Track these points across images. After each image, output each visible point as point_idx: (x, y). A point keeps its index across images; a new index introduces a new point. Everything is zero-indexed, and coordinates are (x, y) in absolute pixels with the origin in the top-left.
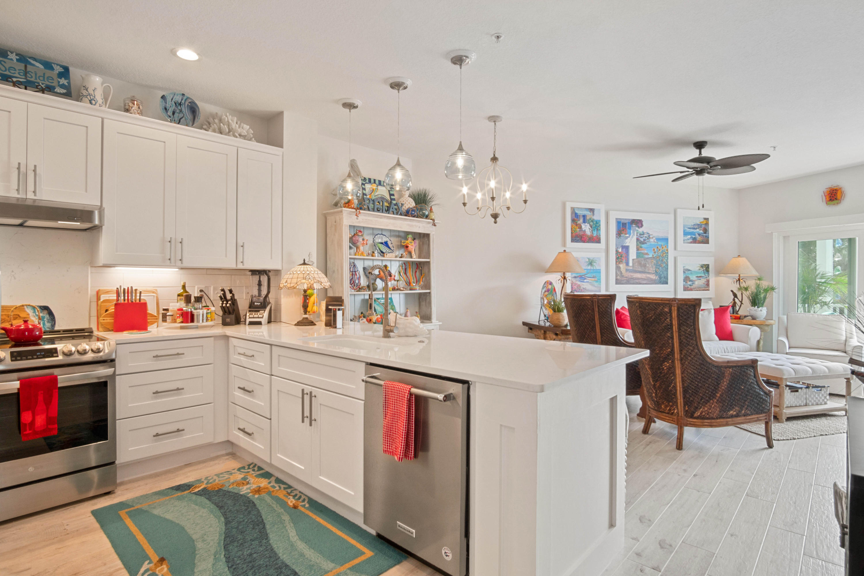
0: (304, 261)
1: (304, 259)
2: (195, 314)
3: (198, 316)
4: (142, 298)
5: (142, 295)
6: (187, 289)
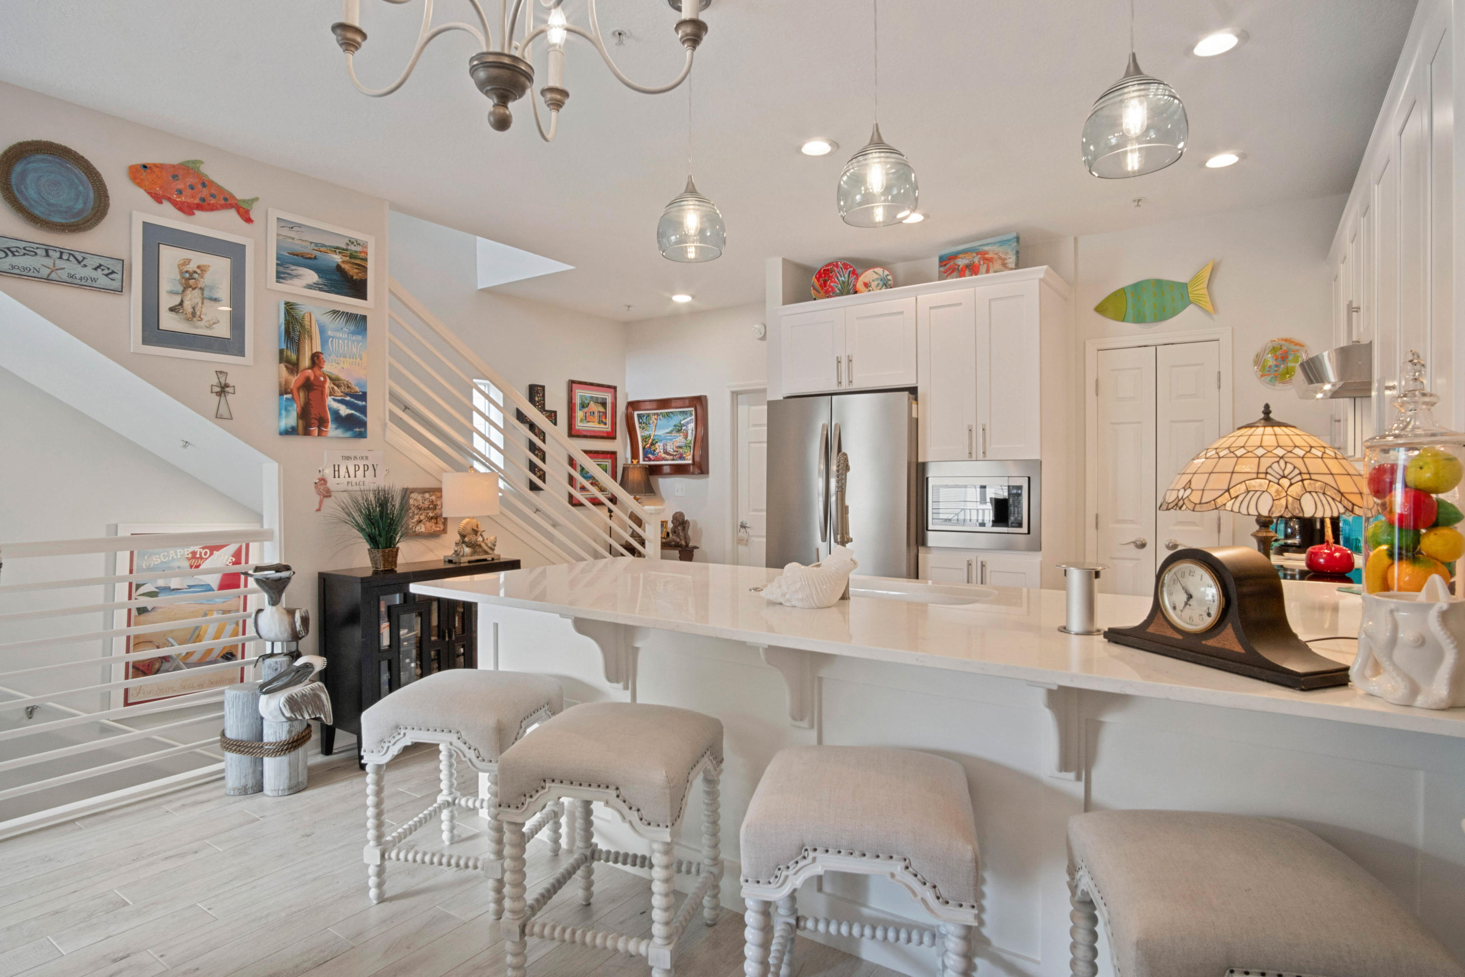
0: (1267, 411)
1: (1267, 407)
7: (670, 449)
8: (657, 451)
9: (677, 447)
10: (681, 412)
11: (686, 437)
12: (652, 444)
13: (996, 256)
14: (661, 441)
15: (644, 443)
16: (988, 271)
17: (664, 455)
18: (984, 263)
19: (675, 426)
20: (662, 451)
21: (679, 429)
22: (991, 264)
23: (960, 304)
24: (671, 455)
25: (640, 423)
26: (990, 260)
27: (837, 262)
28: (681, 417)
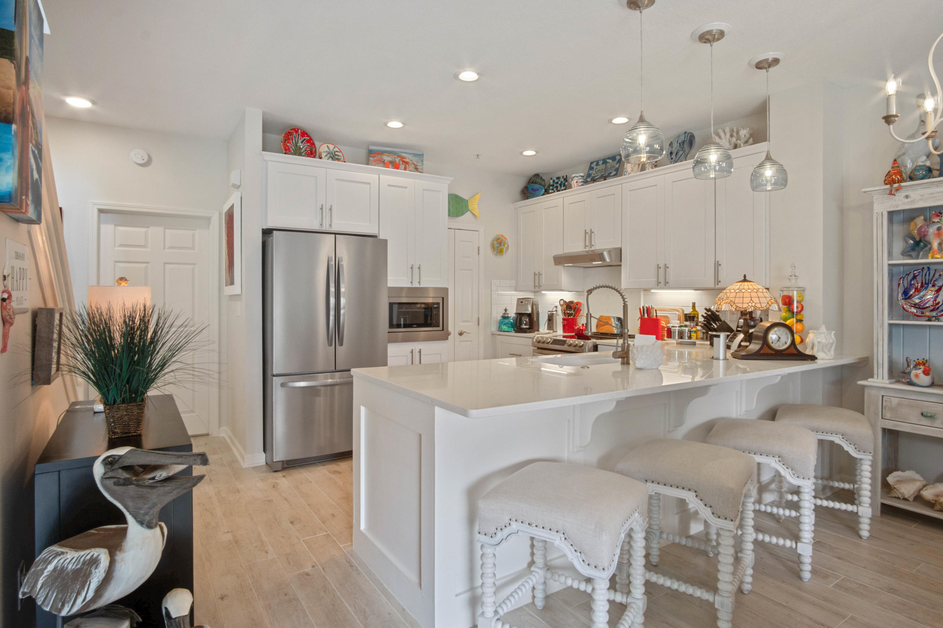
0: (745, 276)
2: (672, 330)
3: (675, 332)
4: (658, 314)
5: (657, 312)
6: (697, 308)
13: (411, 162)
16: (405, 169)
18: (403, 164)
22: (407, 166)
23: (406, 188)
26: (407, 163)
27: (298, 129)
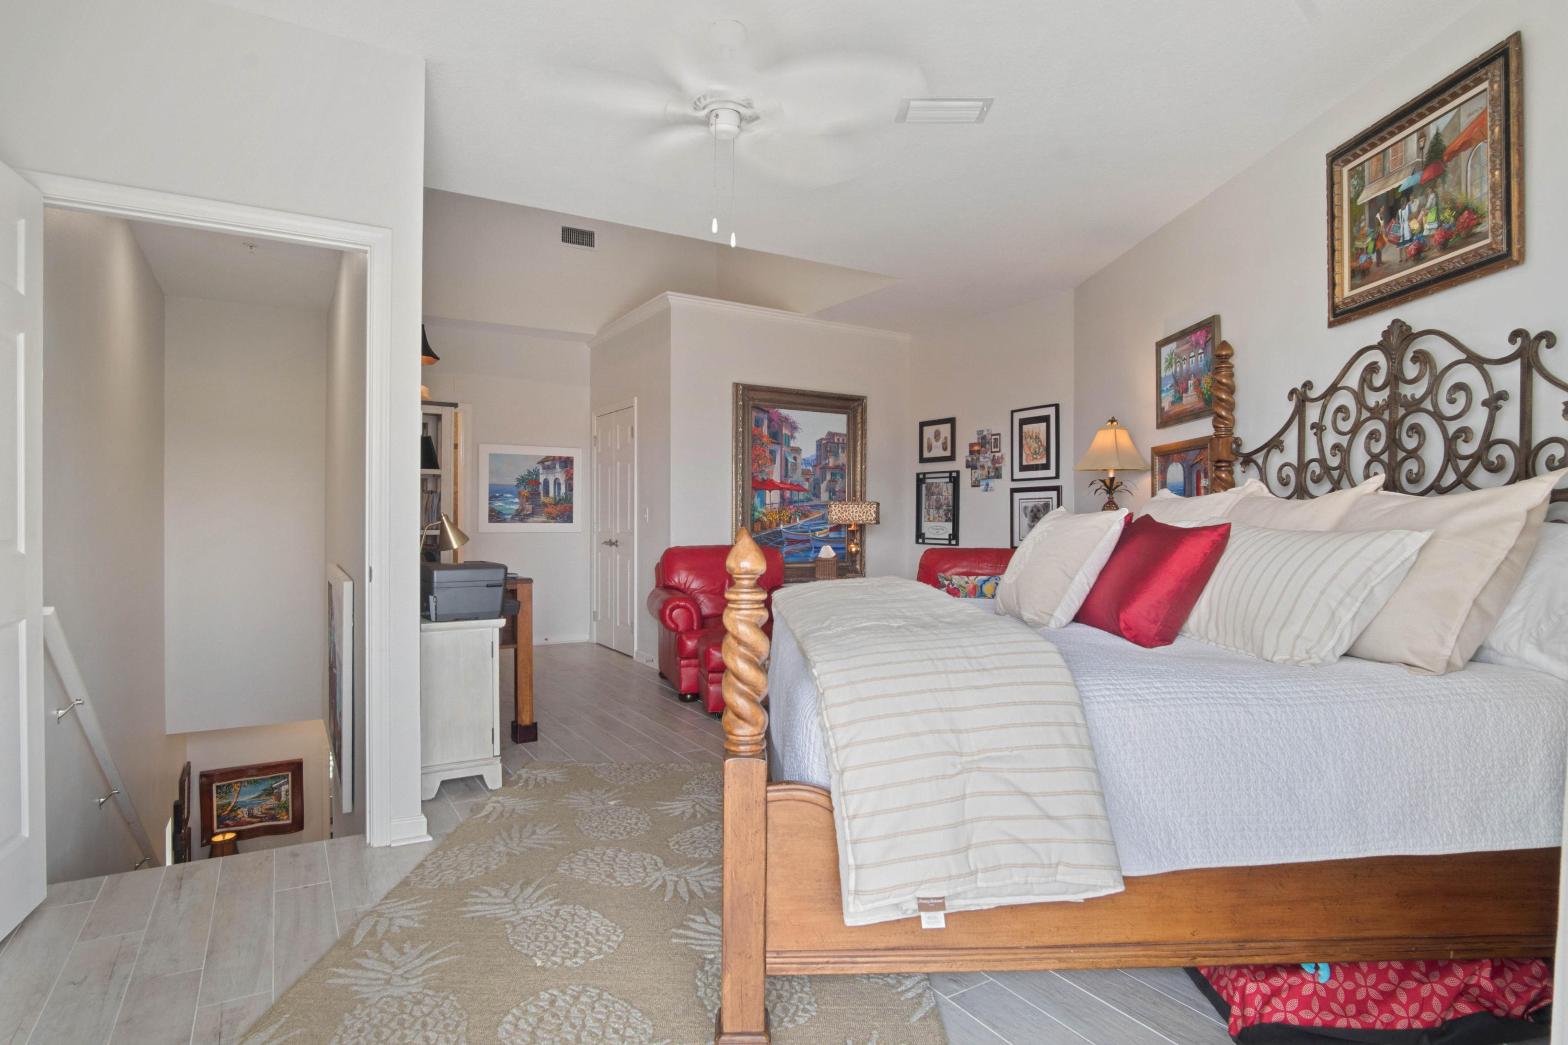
7: (256, 812)
8: (239, 817)
9: (267, 809)
10: (273, 777)
11: (279, 797)
12: (232, 811)
14: (244, 806)
15: (220, 811)
17: (249, 820)
19: (264, 790)
20: (246, 816)
21: (269, 792)
24: (258, 817)
25: (217, 793)
28: (271, 782)
